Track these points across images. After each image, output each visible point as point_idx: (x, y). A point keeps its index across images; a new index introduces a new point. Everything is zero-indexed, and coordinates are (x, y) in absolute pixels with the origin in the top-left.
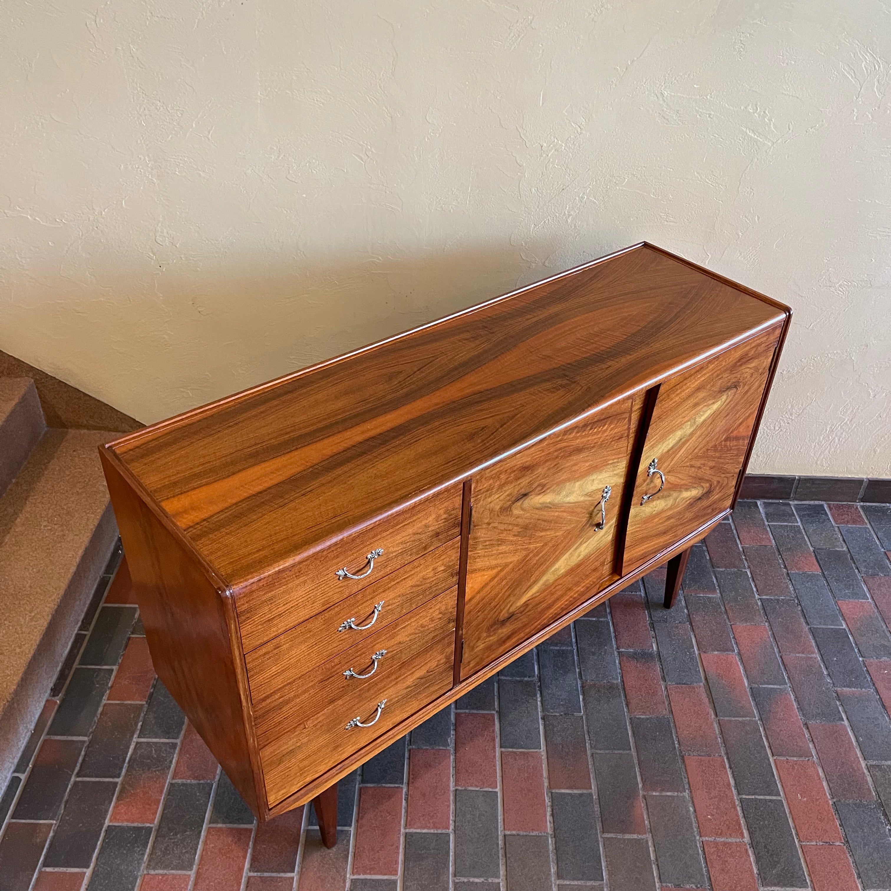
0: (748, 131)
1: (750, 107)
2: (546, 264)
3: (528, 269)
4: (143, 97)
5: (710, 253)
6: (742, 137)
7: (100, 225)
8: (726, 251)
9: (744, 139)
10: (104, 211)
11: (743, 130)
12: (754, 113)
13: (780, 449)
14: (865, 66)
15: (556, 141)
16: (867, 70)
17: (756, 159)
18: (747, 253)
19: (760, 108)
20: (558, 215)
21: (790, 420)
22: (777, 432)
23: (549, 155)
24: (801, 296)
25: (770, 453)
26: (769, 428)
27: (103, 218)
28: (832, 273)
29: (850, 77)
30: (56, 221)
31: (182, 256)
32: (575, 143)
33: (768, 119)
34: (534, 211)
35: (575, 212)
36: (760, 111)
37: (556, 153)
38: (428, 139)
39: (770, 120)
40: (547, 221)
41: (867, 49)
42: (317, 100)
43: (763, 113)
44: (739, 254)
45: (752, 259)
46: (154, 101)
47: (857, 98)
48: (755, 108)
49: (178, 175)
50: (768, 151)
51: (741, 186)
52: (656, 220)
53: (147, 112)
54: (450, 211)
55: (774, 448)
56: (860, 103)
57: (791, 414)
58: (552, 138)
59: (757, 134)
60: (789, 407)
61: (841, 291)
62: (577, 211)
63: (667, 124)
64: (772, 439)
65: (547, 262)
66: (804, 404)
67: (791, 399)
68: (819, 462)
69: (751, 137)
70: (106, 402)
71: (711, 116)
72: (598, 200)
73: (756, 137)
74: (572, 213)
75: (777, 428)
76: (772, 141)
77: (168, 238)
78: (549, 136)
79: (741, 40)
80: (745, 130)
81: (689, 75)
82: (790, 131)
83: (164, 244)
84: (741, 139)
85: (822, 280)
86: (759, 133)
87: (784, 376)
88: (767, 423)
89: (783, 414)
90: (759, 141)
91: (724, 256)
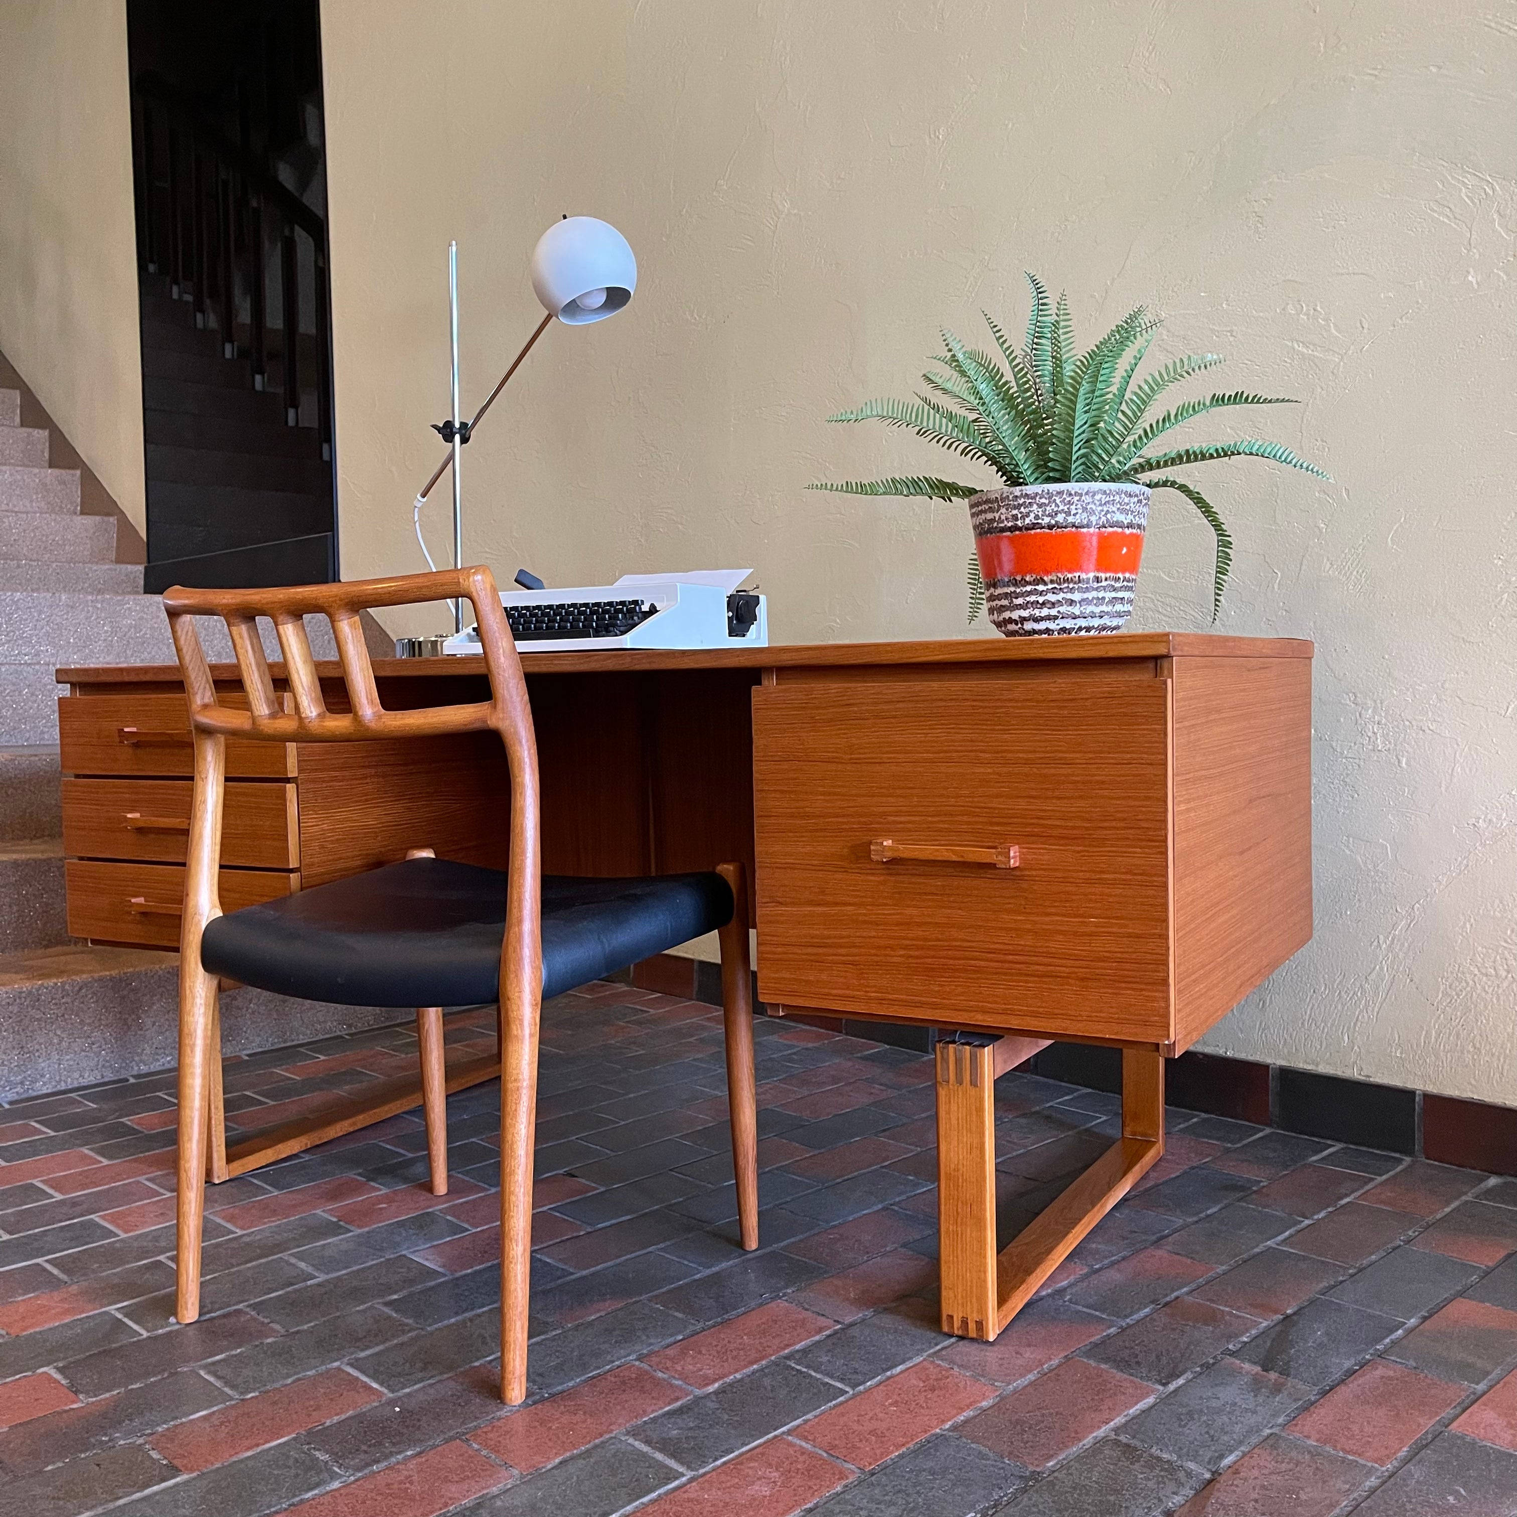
0: (1296, 345)
1: (1290, 306)
5: (1279, 569)
6: (1289, 357)
8: (1305, 562)
9: (1293, 359)
11: (1287, 346)
12: (1298, 315)
14: (1468, 196)
16: (1472, 201)
17: (1319, 390)
18: (1342, 562)
19: (1307, 306)
29: (1445, 220)
33: (1323, 320)
36: (1308, 310)
38: (886, 440)
39: (1327, 320)
41: (1462, 168)
43: (1312, 311)
44: (1328, 565)
45: (1355, 573)
47: (1468, 251)
48: (1298, 306)
49: (661, 531)
50: (1335, 371)
51: (1304, 440)
53: (644, 462)
56: (1477, 256)
59: (1311, 347)
69: (1303, 354)
71: (1234, 334)
73: (1310, 352)
76: (1339, 354)
79: (1256, 212)
80: (1290, 344)
81: (1191, 281)
82: (1365, 331)
84: (1289, 361)
85: (1503, 603)
86: (1314, 345)
87: (1481, 832)
88: (1474, 955)
89: (1506, 933)
90: (1317, 357)
91: (1302, 572)
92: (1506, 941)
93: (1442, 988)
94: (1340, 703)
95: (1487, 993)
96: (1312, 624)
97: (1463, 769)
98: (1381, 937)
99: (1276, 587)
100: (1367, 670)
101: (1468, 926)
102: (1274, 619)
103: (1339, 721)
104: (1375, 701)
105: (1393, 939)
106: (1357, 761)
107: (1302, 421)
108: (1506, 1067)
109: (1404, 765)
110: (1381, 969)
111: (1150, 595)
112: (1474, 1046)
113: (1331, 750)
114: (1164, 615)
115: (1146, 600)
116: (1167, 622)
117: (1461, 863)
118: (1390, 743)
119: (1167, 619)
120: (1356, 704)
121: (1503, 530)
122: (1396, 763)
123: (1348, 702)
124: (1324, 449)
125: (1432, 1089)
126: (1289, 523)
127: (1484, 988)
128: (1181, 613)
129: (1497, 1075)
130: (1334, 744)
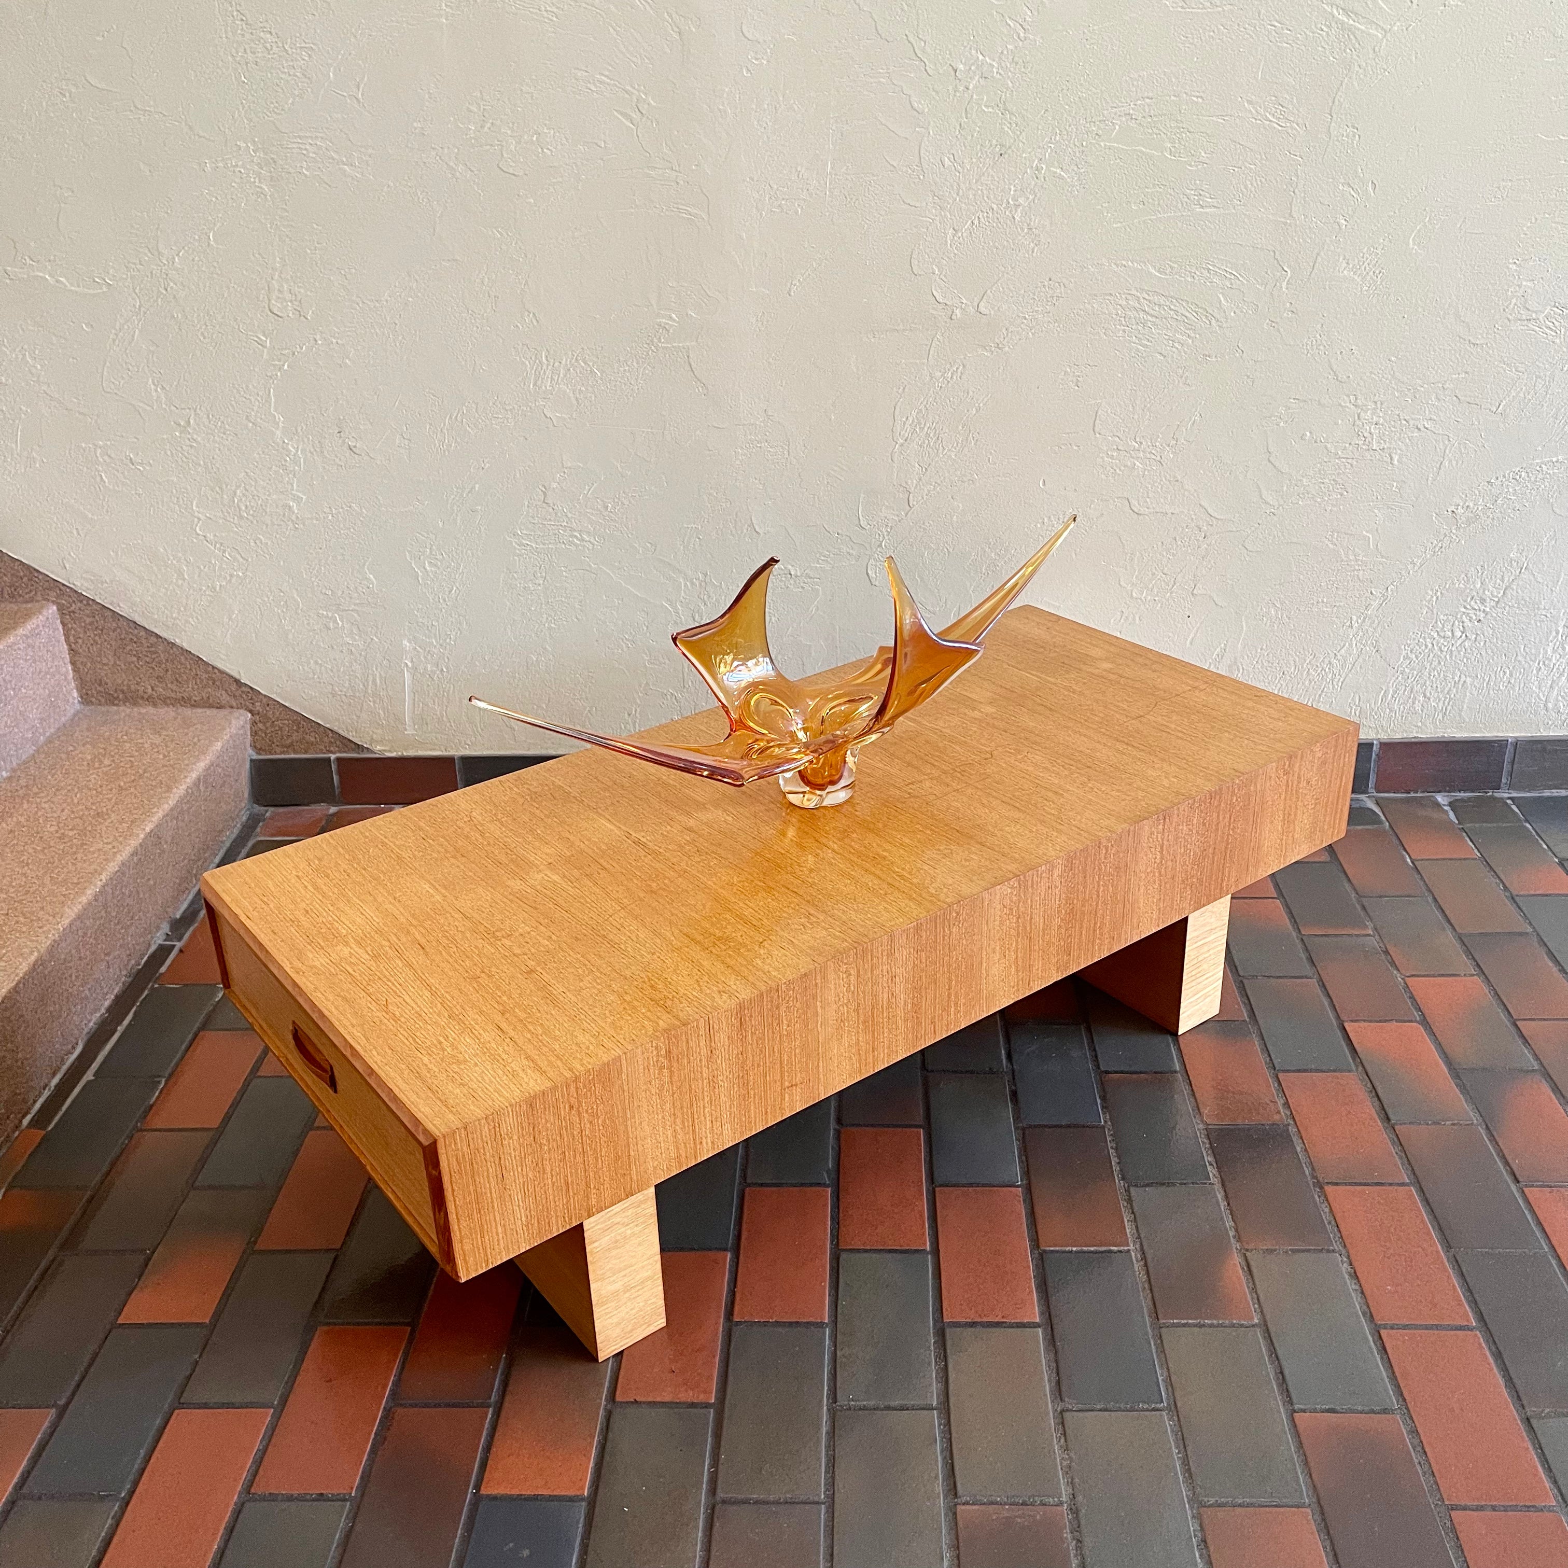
0: (1335, 12)
2: (982, 309)
3: (948, 320)
4: (242, 29)
5: (1289, 267)
6: (1325, 25)
7: (172, 284)
8: (1319, 259)
9: (1330, 27)
10: (178, 255)
11: (1325, 11)
13: (1469, 680)
15: (981, 57)
17: (1357, 68)
18: (1359, 261)
20: (995, 206)
21: (1482, 615)
22: (1459, 642)
23: (971, 87)
24: (1474, 344)
25: (1450, 689)
26: (1442, 634)
27: (177, 270)
28: (1529, 291)
30: (94, 281)
31: (318, 337)
32: (1016, 59)
34: (951, 201)
35: (1028, 198)
37: (982, 82)
38: (748, 70)
40: (976, 222)
42: (546, 11)
44: (1344, 265)
45: (1371, 273)
46: (262, 34)
49: (306, 175)
50: (1377, 49)
51: (1333, 124)
52: (1180, 205)
53: (250, 57)
54: (797, 213)
55: (1457, 679)
57: (1483, 601)
58: (973, 52)
59: (1353, 16)
60: (1478, 586)
61: (1552, 330)
62: (1031, 197)
63: (1182, 7)
64: (1451, 657)
65: (982, 304)
66: (1506, 579)
67: (1479, 568)
68: (1550, 705)
69: (1343, 23)
70: (185, 646)
72: (1067, 171)
73: (1351, 22)
74: (1021, 200)
75: (1458, 634)
76: (1382, 28)
77: (291, 301)
78: (968, 49)
80: (1329, 9)
83: (284, 315)
84: (1325, 29)
85: (1511, 306)
86: (1356, 14)
87: (1458, 517)
88: (1436, 622)
89: (1465, 601)
90: (1359, 29)
91: (1315, 271)
92: (1465, 607)
93: (1404, 653)
94: (1340, 405)
95: (1442, 651)
96: (1319, 326)
97: (1450, 461)
98: (1354, 618)
99: (1284, 285)
100: (1371, 373)
101: (1434, 599)
102: (1278, 320)
103: (1336, 424)
104: (1376, 403)
105: (1365, 618)
106: (1349, 461)
107: (1334, 102)
108: (1449, 708)
109: (1396, 462)
110: (1351, 645)
111: (1134, 292)
112: (1425, 696)
113: (1325, 451)
114: (1152, 316)
115: (1129, 297)
116: (1154, 324)
117: (1436, 545)
118: (1385, 441)
119: (1154, 319)
120: (1356, 406)
121: (1522, 236)
122: (1389, 460)
123: (1348, 404)
124: (1354, 136)
125: (1384, 737)
126: (1306, 217)
127: (1440, 648)
128: (1172, 313)
129: (1440, 715)
130: (1329, 446)
